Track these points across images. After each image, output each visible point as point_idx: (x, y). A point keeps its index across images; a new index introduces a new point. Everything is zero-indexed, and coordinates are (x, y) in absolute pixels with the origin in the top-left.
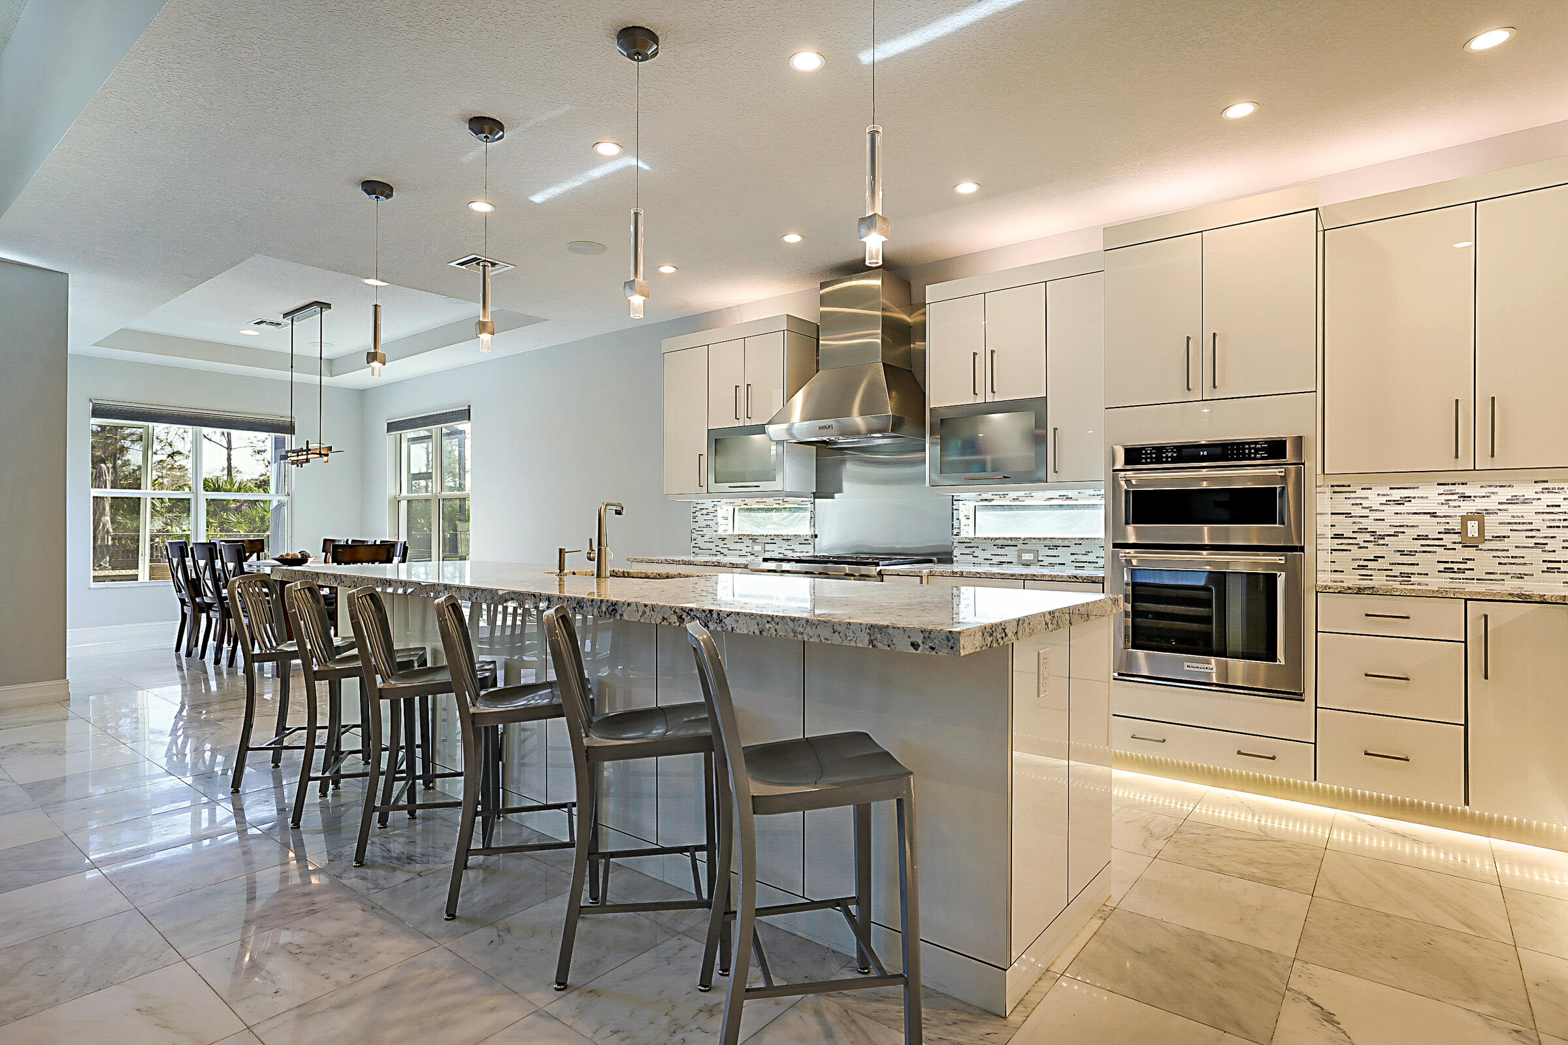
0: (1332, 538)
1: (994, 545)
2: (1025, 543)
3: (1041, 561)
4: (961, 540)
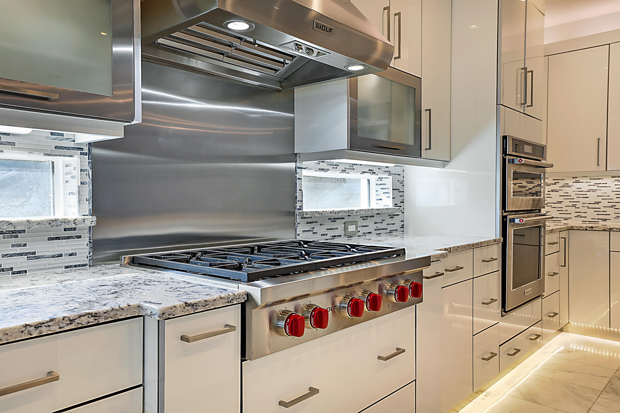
1: (329, 219)
2: (349, 216)
3: (359, 231)
4: (305, 216)
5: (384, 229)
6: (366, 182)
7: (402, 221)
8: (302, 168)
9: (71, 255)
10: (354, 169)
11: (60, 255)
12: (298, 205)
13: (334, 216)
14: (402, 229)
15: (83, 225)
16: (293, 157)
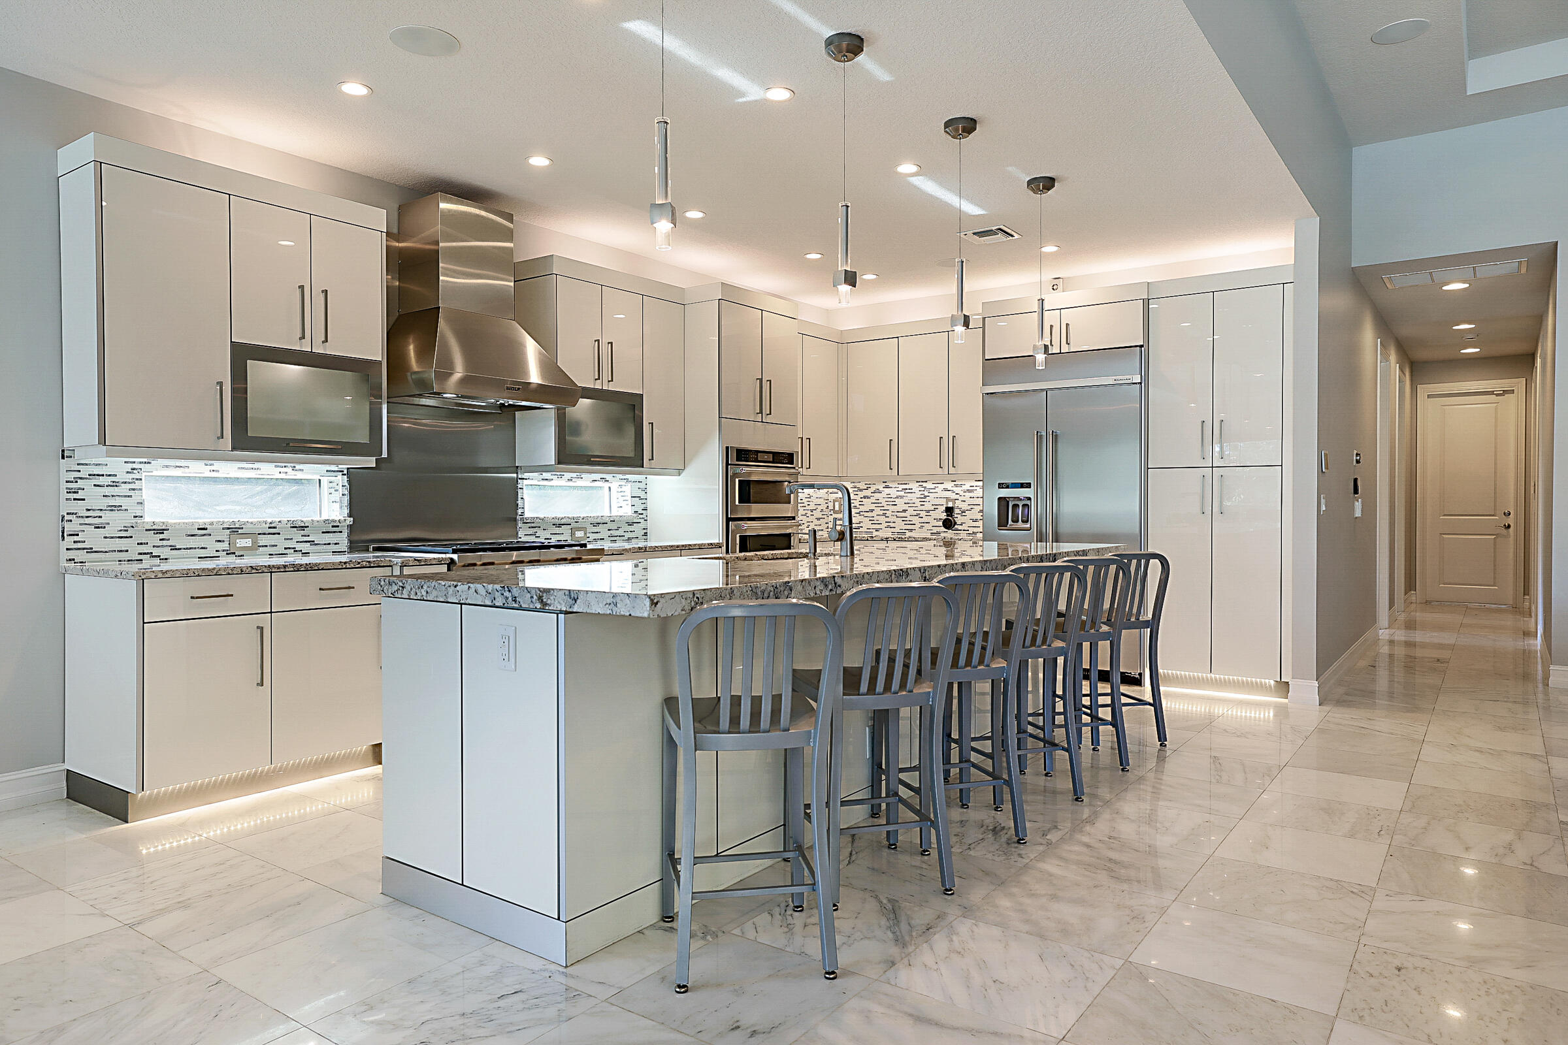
1: (553, 525)
2: (576, 522)
3: (589, 537)
4: (525, 521)
5: (620, 536)
6: (608, 489)
7: (644, 529)
8: (523, 479)
9: (336, 544)
10: (582, 478)
11: (329, 544)
12: (520, 511)
13: (558, 522)
14: (645, 537)
15: (344, 524)
16: (516, 469)
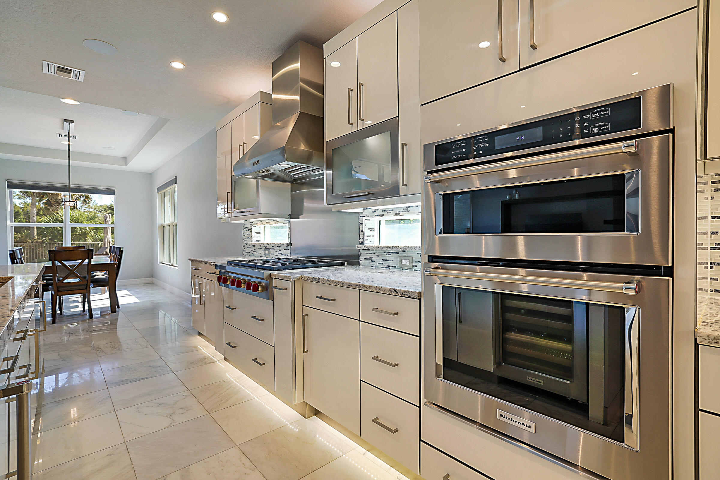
0: (712, 248)
1: (384, 252)
2: (403, 251)
4: (366, 248)
10: (409, 211)
12: (361, 241)
13: (388, 250)
